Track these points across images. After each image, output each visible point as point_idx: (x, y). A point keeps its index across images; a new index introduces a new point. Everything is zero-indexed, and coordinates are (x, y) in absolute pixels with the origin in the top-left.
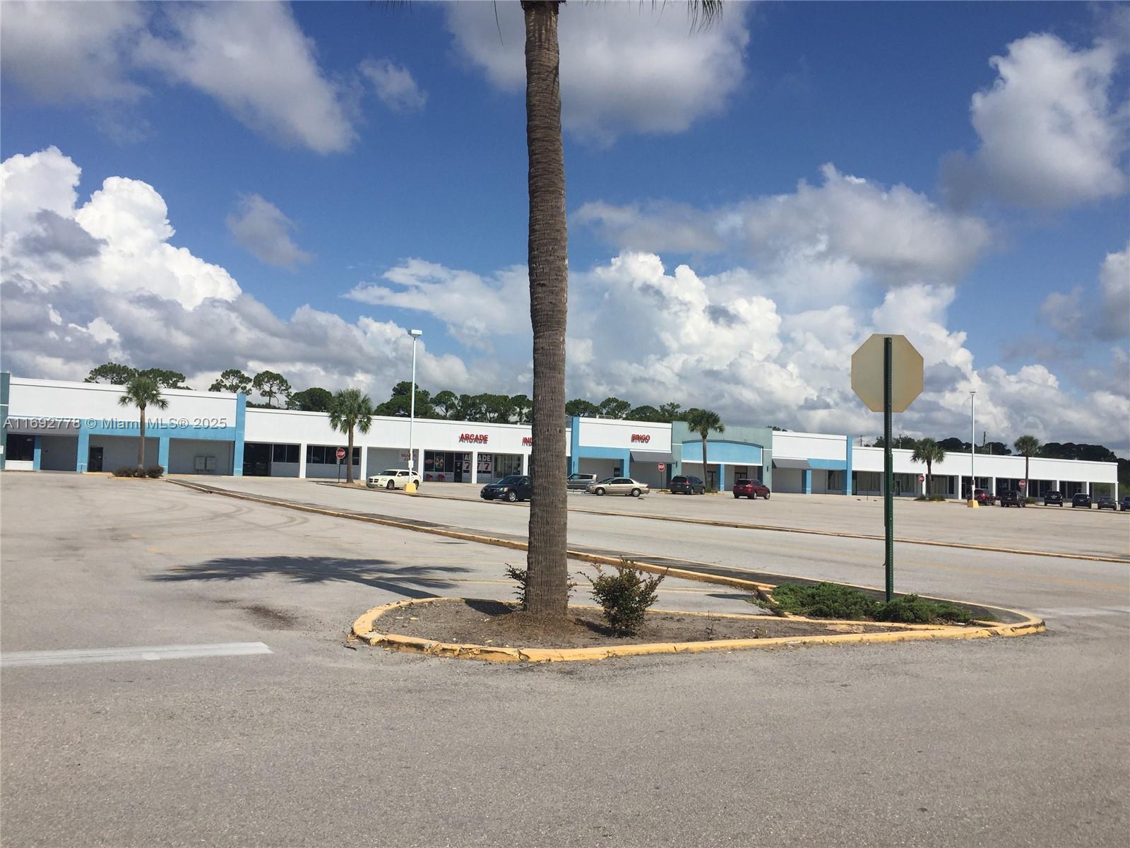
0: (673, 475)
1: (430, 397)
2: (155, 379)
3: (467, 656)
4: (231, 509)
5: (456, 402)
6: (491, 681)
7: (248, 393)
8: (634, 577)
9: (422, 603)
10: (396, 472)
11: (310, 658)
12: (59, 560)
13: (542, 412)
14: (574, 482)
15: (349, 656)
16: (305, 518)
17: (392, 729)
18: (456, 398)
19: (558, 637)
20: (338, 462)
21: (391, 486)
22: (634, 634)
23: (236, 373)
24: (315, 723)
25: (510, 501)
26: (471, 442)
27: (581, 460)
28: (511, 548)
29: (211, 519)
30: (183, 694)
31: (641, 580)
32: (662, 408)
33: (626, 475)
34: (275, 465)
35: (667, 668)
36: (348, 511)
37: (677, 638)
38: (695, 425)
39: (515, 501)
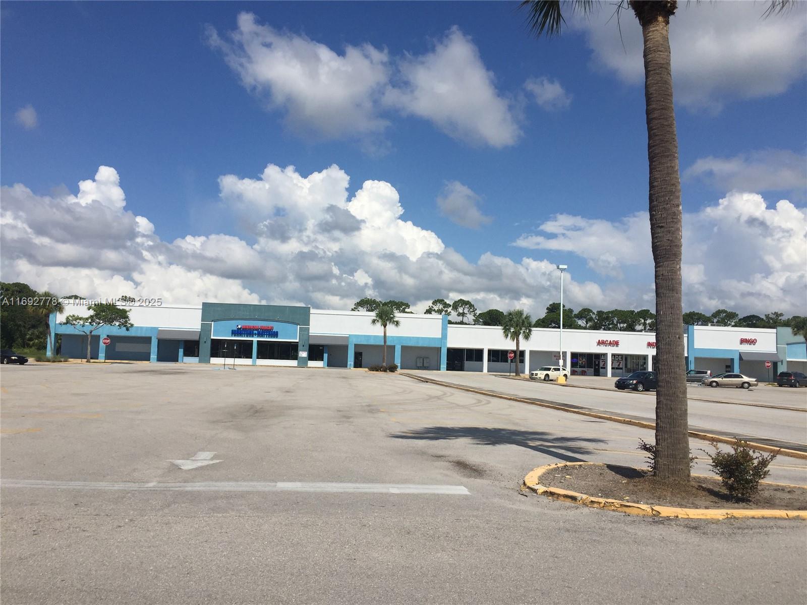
0: (780, 371)
1: (574, 314)
2: (392, 307)
3: (610, 508)
4: (439, 393)
5: (594, 316)
6: (630, 529)
7: (449, 314)
8: (748, 454)
9: (574, 466)
10: (550, 369)
11: (496, 500)
12: (339, 424)
13: (664, 324)
14: (691, 377)
15: (522, 501)
16: (489, 401)
17: (556, 557)
18: (594, 313)
19: (683, 498)
20: (509, 361)
21: (547, 379)
22: (750, 501)
23: (441, 301)
24: (502, 546)
25: (638, 391)
26: (606, 346)
27: (696, 359)
28: (641, 427)
29: (428, 400)
30: (415, 518)
31: (754, 457)
32: (767, 316)
33: (737, 371)
34: (467, 364)
35: (780, 531)
36: (517, 397)
37: (788, 506)
38: (798, 330)
39: (642, 391)
